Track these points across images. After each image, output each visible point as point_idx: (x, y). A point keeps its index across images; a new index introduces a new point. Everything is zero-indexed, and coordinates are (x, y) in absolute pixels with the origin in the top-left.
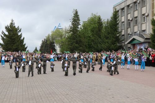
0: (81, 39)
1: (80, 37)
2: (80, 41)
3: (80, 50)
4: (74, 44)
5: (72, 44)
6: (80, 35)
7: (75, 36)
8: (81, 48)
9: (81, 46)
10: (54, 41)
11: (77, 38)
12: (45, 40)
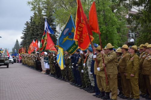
12: (31, 20)
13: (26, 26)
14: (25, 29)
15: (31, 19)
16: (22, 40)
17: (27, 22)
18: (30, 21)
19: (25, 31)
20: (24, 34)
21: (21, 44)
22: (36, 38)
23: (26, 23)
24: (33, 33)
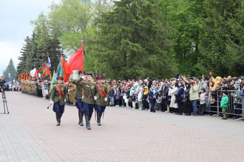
0: (154, 21)
1: (150, 14)
2: (150, 31)
3: (148, 66)
4: (123, 41)
5: (115, 40)
6: (148, 6)
7: (127, 11)
8: (153, 58)
9: (151, 51)
10: (60, 39)
11: (137, 19)
12: (34, 37)
13: (26, 43)
14: (24, 46)
15: (34, 34)
16: (20, 61)
17: (28, 37)
18: (32, 37)
19: (25, 50)
20: (22, 54)
21: (18, 67)
22: (39, 61)
23: (26, 38)
24: (35, 55)
